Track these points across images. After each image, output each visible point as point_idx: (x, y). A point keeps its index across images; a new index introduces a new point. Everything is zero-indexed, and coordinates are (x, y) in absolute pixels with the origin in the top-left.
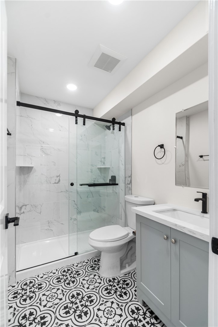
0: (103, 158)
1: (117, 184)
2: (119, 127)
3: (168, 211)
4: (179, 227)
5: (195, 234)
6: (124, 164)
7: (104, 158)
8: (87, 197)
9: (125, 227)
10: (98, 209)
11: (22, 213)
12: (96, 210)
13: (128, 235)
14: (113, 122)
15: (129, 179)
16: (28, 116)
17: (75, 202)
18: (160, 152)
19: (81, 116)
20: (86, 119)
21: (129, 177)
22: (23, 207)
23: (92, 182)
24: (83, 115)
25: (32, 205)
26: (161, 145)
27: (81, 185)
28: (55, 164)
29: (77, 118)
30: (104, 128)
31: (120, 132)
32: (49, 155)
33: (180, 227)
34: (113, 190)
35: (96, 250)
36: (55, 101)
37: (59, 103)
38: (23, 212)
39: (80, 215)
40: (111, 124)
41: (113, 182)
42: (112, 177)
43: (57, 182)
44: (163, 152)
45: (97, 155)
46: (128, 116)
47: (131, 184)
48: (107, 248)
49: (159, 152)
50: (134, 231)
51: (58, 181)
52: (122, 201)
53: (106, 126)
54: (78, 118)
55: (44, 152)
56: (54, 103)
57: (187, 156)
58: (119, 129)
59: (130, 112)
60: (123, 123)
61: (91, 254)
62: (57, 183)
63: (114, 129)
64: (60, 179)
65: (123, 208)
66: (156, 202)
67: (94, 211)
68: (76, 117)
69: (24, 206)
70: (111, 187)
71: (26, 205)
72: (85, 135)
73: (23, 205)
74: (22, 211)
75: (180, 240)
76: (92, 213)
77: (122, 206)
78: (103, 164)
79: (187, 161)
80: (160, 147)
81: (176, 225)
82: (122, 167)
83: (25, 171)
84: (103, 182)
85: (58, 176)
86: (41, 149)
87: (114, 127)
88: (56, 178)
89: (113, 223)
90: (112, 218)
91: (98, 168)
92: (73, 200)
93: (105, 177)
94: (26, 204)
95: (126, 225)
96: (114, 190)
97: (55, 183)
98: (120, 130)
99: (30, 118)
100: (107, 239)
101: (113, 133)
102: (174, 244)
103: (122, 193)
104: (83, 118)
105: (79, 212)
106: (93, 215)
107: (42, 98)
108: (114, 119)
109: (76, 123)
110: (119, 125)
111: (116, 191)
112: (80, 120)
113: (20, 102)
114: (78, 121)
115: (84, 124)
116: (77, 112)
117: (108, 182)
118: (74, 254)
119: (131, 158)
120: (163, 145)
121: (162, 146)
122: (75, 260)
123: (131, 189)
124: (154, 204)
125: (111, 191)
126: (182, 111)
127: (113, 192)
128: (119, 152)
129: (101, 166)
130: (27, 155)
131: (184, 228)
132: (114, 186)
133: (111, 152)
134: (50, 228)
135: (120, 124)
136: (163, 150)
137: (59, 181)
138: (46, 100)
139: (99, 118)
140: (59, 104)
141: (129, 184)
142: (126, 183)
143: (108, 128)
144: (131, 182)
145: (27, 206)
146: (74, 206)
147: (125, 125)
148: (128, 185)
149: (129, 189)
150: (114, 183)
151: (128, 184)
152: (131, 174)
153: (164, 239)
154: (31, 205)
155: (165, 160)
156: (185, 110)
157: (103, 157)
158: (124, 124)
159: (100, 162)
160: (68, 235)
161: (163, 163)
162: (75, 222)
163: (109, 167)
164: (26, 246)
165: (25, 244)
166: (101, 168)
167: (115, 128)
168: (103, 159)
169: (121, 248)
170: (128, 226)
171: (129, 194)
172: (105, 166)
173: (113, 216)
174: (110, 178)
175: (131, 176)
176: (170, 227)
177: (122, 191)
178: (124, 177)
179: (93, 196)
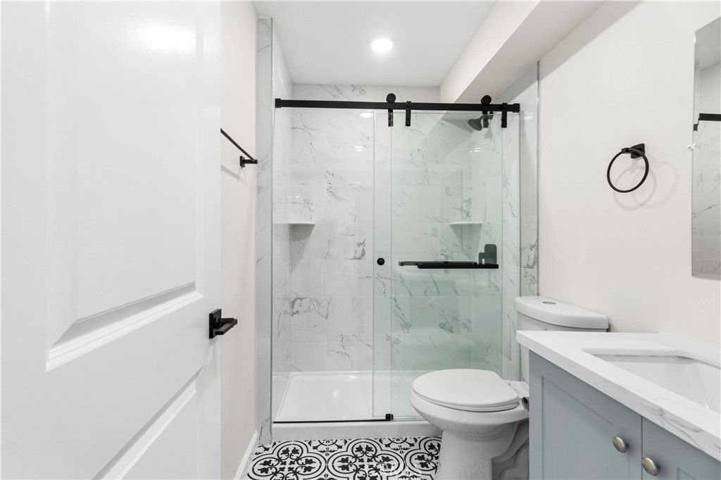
0: (465, 201)
1: (497, 267)
2: (501, 117)
4: (672, 421)
6: (516, 212)
7: (469, 201)
8: (425, 292)
10: (452, 323)
11: (295, 313)
12: (447, 325)
14: (486, 106)
15: (533, 254)
16: (304, 126)
17: (396, 301)
18: (630, 170)
19: (401, 106)
20: (412, 111)
21: (532, 247)
22: (297, 302)
24: (405, 103)
25: (312, 299)
26: (632, 147)
27: (402, 264)
28: (355, 218)
29: (392, 111)
30: (466, 128)
31: (504, 129)
32: (344, 199)
33: (677, 421)
34: (489, 281)
36: (354, 87)
37: (362, 88)
38: (297, 311)
39: (408, 332)
40: (481, 113)
41: (489, 260)
42: (487, 247)
43: (358, 257)
44: (642, 168)
45: (449, 195)
46: (529, 84)
47: (536, 266)
49: (626, 171)
51: (360, 255)
52: (512, 311)
53: (471, 120)
54: (394, 111)
55: (333, 193)
56: (353, 91)
58: (501, 123)
59: (535, 71)
60: (515, 104)
62: (359, 259)
63: (486, 125)
64: (365, 250)
67: (442, 328)
68: (390, 111)
69: (298, 300)
70: (484, 273)
71: (301, 299)
72: (419, 150)
74: (295, 310)
75: (679, 469)
76: (438, 330)
77: (513, 324)
78: (465, 215)
80: (629, 155)
81: (662, 412)
82: (513, 223)
83: (299, 232)
85: (362, 244)
86: (328, 189)
87: (488, 118)
88: (357, 248)
90: (487, 350)
91: (451, 226)
92: (393, 297)
93: (470, 248)
94: (301, 297)
96: (493, 280)
97: (355, 258)
98: (504, 125)
99: (308, 129)
101: (489, 135)
103: (512, 289)
104: (405, 111)
105: (406, 326)
106: (435, 335)
107: (329, 85)
108: (486, 99)
109: (391, 124)
110: (501, 112)
111: (497, 284)
112: (399, 115)
113: (282, 99)
114: (395, 119)
115: (408, 124)
116: (391, 97)
117: (476, 259)
118: (384, 418)
119: (538, 195)
120: (643, 145)
121: (637, 151)
122: (387, 431)
123: (538, 281)
124: (608, 330)
125: (484, 283)
127: (489, 287)
128: (505, 183)
129: (462, 221)
130: (303, 202)
131: (698, 430)
133: (484, 184)
134: (344, 351)
135: (504, 108)
136: (641, 161)
137: (363, 253)
138: (336, 88)
140: (363, 91)
141: (532, 268)
142: (524, 264)
143: (476, 125)
144: (537, 260)
145: (304, 300)
146: (394, 311)
147: (521, 109)
148: (527, 269)
149: (530, 281)
151: (528, 266)
152: (538, 240)
153: (617, 447)
155: (652, 194)
157: (467, 199)
158: (516, 108)
159: (458, 212)
161: (642, 205)
162: (397, 346)
163: (480, 222)
164: (300, 377)
165: (300, 373)
166: (462, 226)
167: (490, 121)
168: (465, 204)
169: (495, 432)
171: (530, 294)
172: (470, 220)
173: (489, 347)
174: (483, 251)
175: (536, 246)
176: (641, 414)
177: (514, 284)
178: (519, 248)
179: (439, 293)
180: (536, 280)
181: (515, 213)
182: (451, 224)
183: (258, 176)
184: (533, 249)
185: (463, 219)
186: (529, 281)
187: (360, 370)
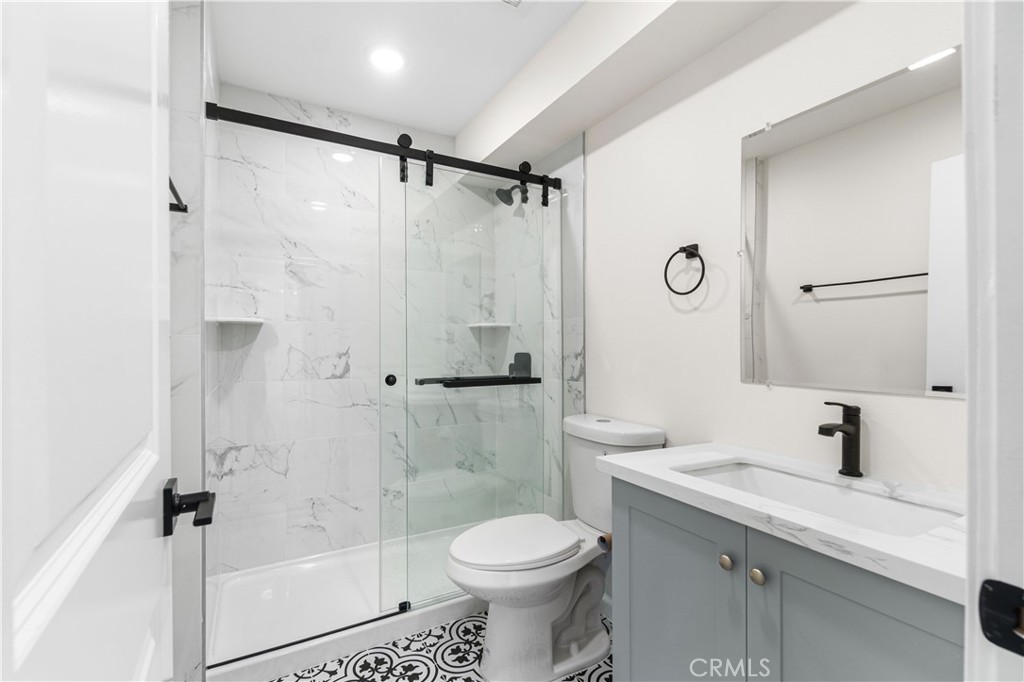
0: (486, 296)
1: (538, 381)
2: (541, 192)
3: (720, 467)
4: (780, 525)
5: (849, 553)
6: (557, 313)
7: (491, 296)
8: (438, 420)
9: (563, 520)
10: (472, 459)
11: (226, 474)
12: (466, 463)
13: (579, 547)
14: (524, 174)
15: (578, 363)
16: (243, 158)
17: (396, 436)
18: (686, 271)
19: (419, 155)
20: (435, 165)
21: (577, 356)
22: (229, 455)
23: (452, 374)
24: (425, 152)
25: (259, 448)
26: (689, 247)
27: (422, 382)
28: (333, 314)
29: (406, 160)
30: (490, 200)
31: (545, 207)
32: (314, 284)
33: (785, 524)
34: (521, 400)
35: (469, 596)
36: (331, 111)
37: (345, 116)
38: (230, 469)
39: (415, 481)
40: (518, 183)
41: (522, 374)
42: (518, 356)
43: (338, 374)
44: (697, 270)
45: (467, 286)
46: (572, 158)
47: (582, 379)
48: (507, 591)
49: (683, 270)
50: (602, 535)
51: (341, 371)
52: (552, 434)
53: (499, 189)
54: (408, 160)
55: (295, 274)
56: (329, 116)
57: (758, 289)
58: (541, 200)
59: (580, 144)
60: (556, 179)
61: (451, 607)
62: (341, 377)
63: (525, 200)
64: (350, 363)
65: (556, 457)
66: (671, 438)
67: (460, 468)
68: (403, 159)
69: (233, 452)
70: (514, 389)
71: (238, 449)
72: (428, 221)
73: (231, 449)
74: (226, 469)
75: (782, 572)
76: (453, 473)
77: (553, 452)
78: (486, 314)
79: (759, 304)
80: (684, 255)
81: (769, 519)
82: (553, 326)
83: (233, 336)
84: (489, 374)
85: (345, 354)
86: (286, 267)
87: (524, 192)
88: (336, 361)
89: (521, 504)
90: (519, 488)
91: (471, 328)
92: (392, 431)
93: (493, 358)
94: (239, 444)
95: (566, 512)
96: (526, 397)
97: (334, 377)
98: (545, 203)
99: (250, 163)
100: (508, 561)
101: (522, 213)
102: (761, 587)
103: (552, 409)
104: (424, 163)
105: (411, 472)
106: (457, 480)
107: (287, 98)
108: (526, 166)
109: (403, 178)
110: (541, 187)
111: (532, 403)
112: (416, 168)
113: (219, 105)
114: (410, 172)
115: (429, 182)
116: (405, 140)
117: (505, 372)
118: (397, 610)
119: (584, 294)
120: (697, 245)
121: (691, 252)
122: (402, 628)
123: (584, 396)
124: (664, 446)
125: (515, 404)
126: (763, 130)
127: (521, 407)
128: (543, 276)
129: (480, 322)
130: (242, 286)
131: (804, 529)
132: (526, 386)
133: (514, 275)
134: (316, 523)
135: (545, 181)
136: (696, 262)
137: (347, 369)
138: (300, 105)
139: (479, 161)
140: (345, 120)
141: (577, 380)
142: (567, 376)
143: (506, 197)
144: (583, 372)
145: (243, 450)
146: (394, 452)
147: (563, 186)
148: (571, 383)
150: (524, 375)
151: (572, 379)
152: (584, 347)
153: (723, 565)
154: (257, 450)
155: (706, 298)
156: (773, 126)
157: (488, 293)
158: (557, 184)
159: (478, 309)
160: (378, 543)
161: (696, 309)
162: (401, 503)
163: (509, 324)
164: (238, 580)
165: (238, 573)
166: (480, 328)
167: (528, 195)
168: (486, 301)
169: (554, 590)
170: (573, 516)
171: (576, 412)
172: (494, 322)
173: (522, 485)
174: (513, 362)
175: (582, 354)
176: (746, 524)
177: (554, 402)
178: (561, 357)
179: (455, 420)
180: (582, 396)
181: (555, 314)
182: (471, 325)
183: (172, 234)
184: (579, 358)
185: (486, 320)
186: (574, 397)
187: (343, 547)
